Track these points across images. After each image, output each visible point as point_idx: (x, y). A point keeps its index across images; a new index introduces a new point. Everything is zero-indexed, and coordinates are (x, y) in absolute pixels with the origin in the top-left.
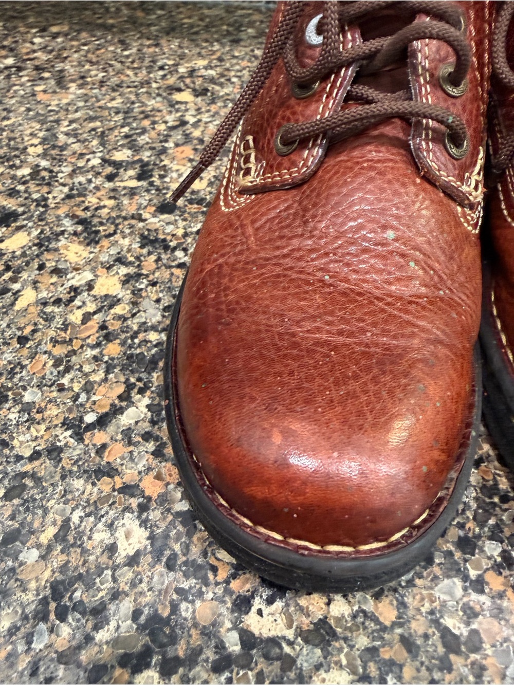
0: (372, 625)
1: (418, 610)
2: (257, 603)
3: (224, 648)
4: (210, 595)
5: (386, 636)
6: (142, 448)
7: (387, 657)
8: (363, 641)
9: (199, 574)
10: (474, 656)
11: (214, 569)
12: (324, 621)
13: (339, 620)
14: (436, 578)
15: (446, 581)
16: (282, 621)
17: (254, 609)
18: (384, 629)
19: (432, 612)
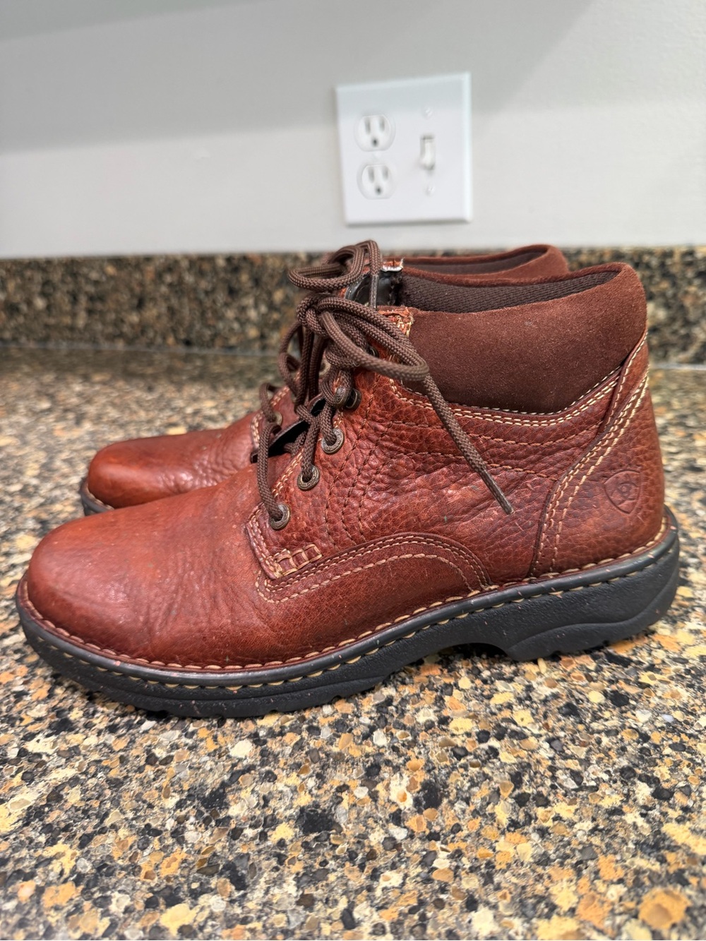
0: (106, 750)
1: (141, 745)
2: (39, 737)
3: (6, 755)
4: (13, 731)
5: (112, 755)
6: (10, 658)
7: (105, 764)
8: (96, 757)
9: (11, 722)
10: (160, 767)
11: (22, 720)
12: (77, 747)
13: (86, 747)
14: (165, 730)
15: (171, 732)
16: (50, 745)
17: (36, 739)
18: (112, 752)
19: (150, 746)
